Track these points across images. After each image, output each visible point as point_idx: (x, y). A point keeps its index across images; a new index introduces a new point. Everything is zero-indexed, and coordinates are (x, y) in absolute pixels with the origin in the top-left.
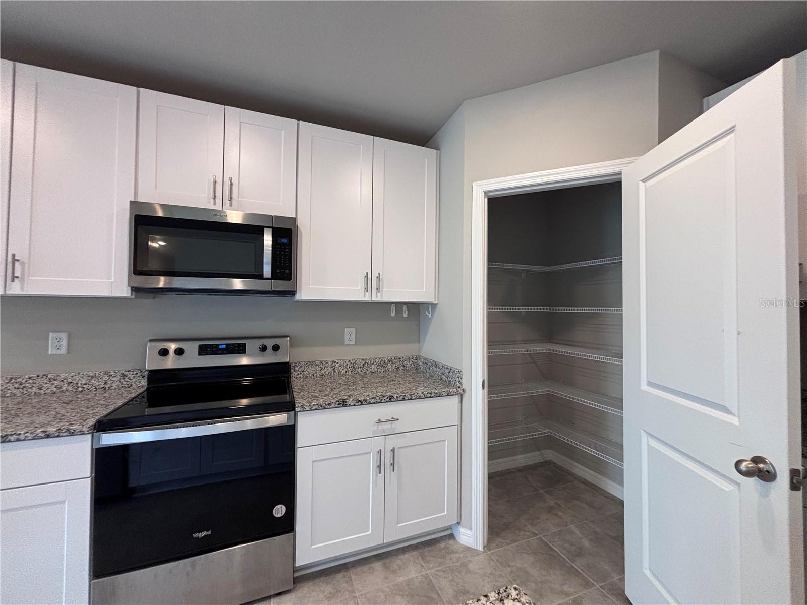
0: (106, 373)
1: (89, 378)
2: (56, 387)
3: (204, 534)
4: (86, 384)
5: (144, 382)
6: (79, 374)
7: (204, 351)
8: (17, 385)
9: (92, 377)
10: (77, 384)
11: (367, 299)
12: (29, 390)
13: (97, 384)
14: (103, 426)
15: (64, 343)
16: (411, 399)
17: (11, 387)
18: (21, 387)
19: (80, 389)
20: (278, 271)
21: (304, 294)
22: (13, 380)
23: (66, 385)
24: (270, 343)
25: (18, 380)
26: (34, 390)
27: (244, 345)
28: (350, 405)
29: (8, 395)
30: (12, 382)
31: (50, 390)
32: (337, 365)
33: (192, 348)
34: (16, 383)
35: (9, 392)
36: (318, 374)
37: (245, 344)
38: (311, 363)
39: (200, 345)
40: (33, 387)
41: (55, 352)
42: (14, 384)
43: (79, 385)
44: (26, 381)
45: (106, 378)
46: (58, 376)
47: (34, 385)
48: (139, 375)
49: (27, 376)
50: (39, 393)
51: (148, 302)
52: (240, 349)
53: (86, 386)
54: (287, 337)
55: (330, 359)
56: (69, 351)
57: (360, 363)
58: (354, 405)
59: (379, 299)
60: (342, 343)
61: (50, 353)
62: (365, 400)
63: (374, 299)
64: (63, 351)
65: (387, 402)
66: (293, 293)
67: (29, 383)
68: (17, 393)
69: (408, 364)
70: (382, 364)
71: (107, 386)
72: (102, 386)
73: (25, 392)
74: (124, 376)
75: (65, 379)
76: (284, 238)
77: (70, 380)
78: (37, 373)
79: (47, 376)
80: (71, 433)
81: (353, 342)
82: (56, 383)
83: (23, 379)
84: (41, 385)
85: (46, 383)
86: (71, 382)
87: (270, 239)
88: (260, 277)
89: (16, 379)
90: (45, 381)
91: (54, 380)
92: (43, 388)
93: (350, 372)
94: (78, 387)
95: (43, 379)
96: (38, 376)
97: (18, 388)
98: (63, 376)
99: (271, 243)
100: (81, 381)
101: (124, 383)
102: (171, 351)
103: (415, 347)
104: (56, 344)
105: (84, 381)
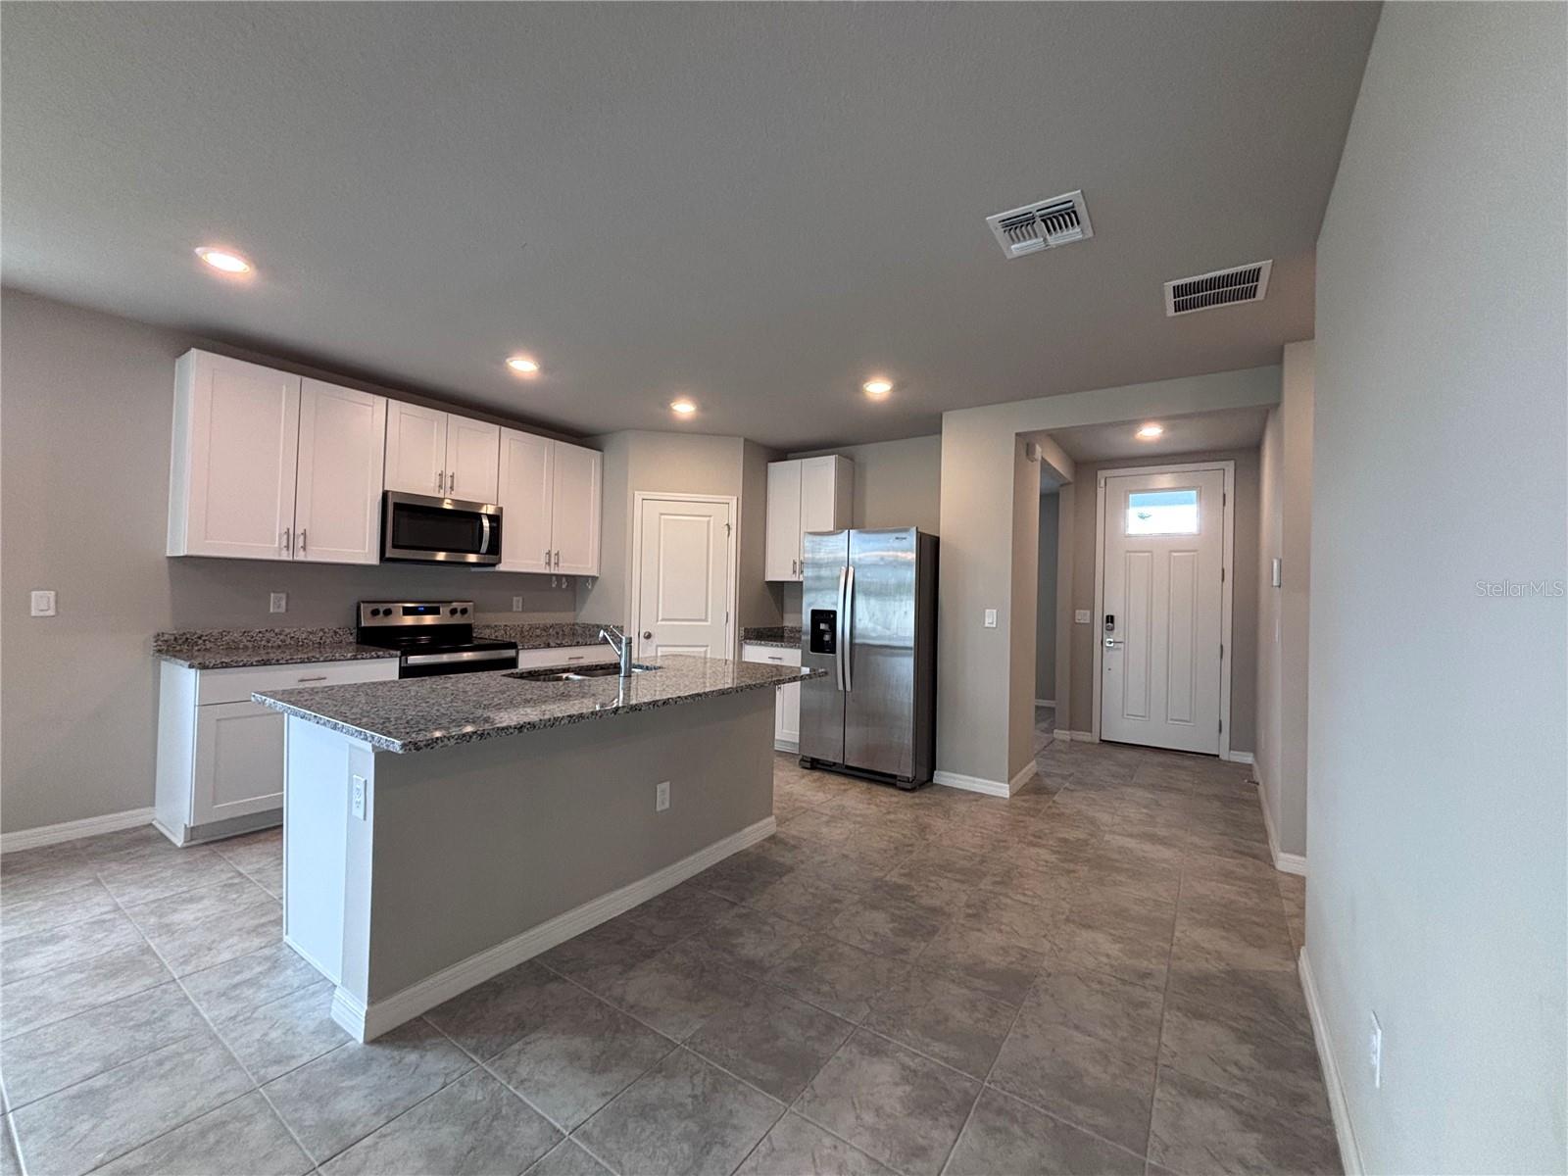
0: (322, 630)
1: (308, 634)
2: (282, 641)
4: (305, 639)
6: (301, 630)
7: (407, 611)
8: (249, 638)
9: (311, 633)
10: (300, 638)
11: (548, 571)
12: (259, 643)
13: (316, 639)
15: (283, 603)
17: (245, 641)
18: (253, 640)
20: (491, 548)
23: (289, 639)
25: (251, 634)
26: (263, 643)
27: (438, 607)
29: (242, 647)
30: (245, 635)
31: (276, 643)
32: (508, 629)
33: (398, 610)
34: (249, 636)
35: (243, 644)
38: (488, 627)
40: (263, 640)
41: (276, 610)
42: (247, 637)
44: (257, 635)
45: (321, 634)
46: (284, 631)
48: (348, 632)
49: (258, 631)
50: (267, 645)
52: (436, 611)
53: (306, 641)
55: (502, 624)
56: (287, 610)
57: (526, 628)
59: (556, 572)
60: (510, 609)
61: (271, 611)
63: (553, 571)
64: (283, 610)
66: (497, 565)
67: (260, 637)
68: (250, 645)
69: (567, 630)
70: (545, 629)
71: (323, 641)
72: (319, 641)
73: (256, 644)
74: (336, 633)
75: (289, 633)
77: (293, 635)
78: (266, 629)
79: (275, 631)
81: (520, 609)
82: (282, 637)
83: (254, 633)
84: (269, 638)
86: (295, 637)
87: (487, 522)
88: (478, 552)
89: (248, 633)
90: (273, 635)
91: (280, 635)
93: (519, 636)
94: (299, 642)
95: (271, 633)
96: (267, 631)
98: (287, 631)
99: (487, 525)
100: (302, 636)
102: (381, 611)
103: (571, 614)
104: (277, 603)
105: (304, 636)
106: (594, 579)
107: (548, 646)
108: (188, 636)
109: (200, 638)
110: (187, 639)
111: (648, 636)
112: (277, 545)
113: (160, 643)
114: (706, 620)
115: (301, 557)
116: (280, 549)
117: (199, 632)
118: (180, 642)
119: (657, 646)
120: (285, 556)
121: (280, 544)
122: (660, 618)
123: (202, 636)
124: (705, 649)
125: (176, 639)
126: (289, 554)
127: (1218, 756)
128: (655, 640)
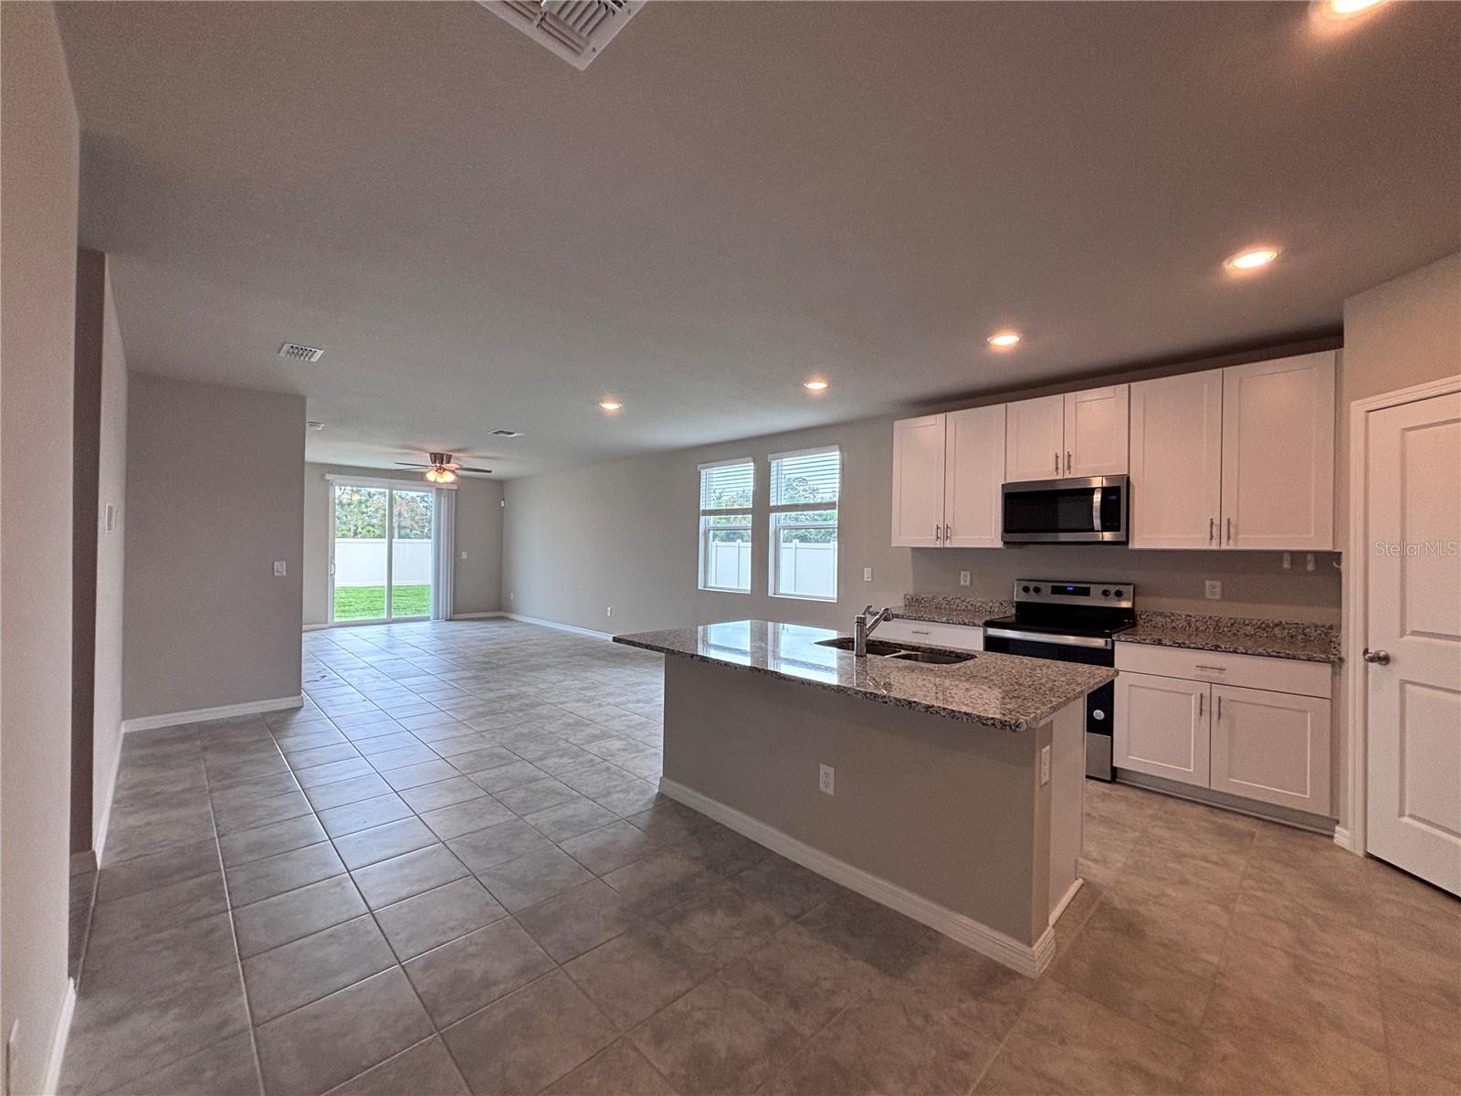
0: (992, 601)
1: (982, 603)
4: (980, 607)
5: (1014, 611)
6: (976, 599)
7: (1056, 590)
9: (984, 602)
10: (975, 605)
11: (1214, 546)
13: (986, 607)
14: (989, 624)
15: (968, 578)
16: (1245, 653)
17: (945, 604)
19: (977, 610)
20: (1108, 524)
21: (1137, 543)
23: (970, 606)
24: (1113, 589)
25: (947, 599)
27: (1089, 589)
28: (1166, 645)
32: (1194, 620)
33: (1046, 588)
36: (1169, 626)
38: (1161, 614)
39: (1052, 586)
41: (965, 584)
42: (945, 601)
43: (977, 607)
44: (951, 600)
47: (955, 603)
48: (1011, 604)
49: (951, 597)
51: (1015, 551)
52: (1086, 592)
54: (1130, 584)
55: (1184, 613)
56: (971, 583)
57: (1226, 622)
58: (1171, 646)
59: (1232, 547)
60: (1201, 597)
61: (962, 584)
62: (1184, 643)
63: (1224, 547)
64: (968, 583)
65: (1211, 650)
66: (1126, 543)
67: (952, 602)
69: (1314, 634)
70: (1264, 627)
71: (992, 610)
72: (989, 609)
74: (1001, 604)
75: (970, 601)
76: (1114, 495)
77: (972, 603)
78: (956, 596)
80: (975, 625)
81: (1218, 597)
82: (965, 603)
83: (949, 599)
84: (958, 604)
85: (960, 603)
86: (972, 605)
87: (1100, 496)
88: (1092, 530)
92: (959, 606)
93: (1212, 630)
95: (959, 600)
96: (956, 598)
98: (968, 600)
99: (1099, 499)
102: (1032, 589)
104: (965, 579)
105: (979, 604)
107: (1159, 643)
110: (917, 599)
115: (947, 544)
116: (936, 540)
117: (922, 595)
120: (939, 545)
121: (935, 536)
126: (941, 543)
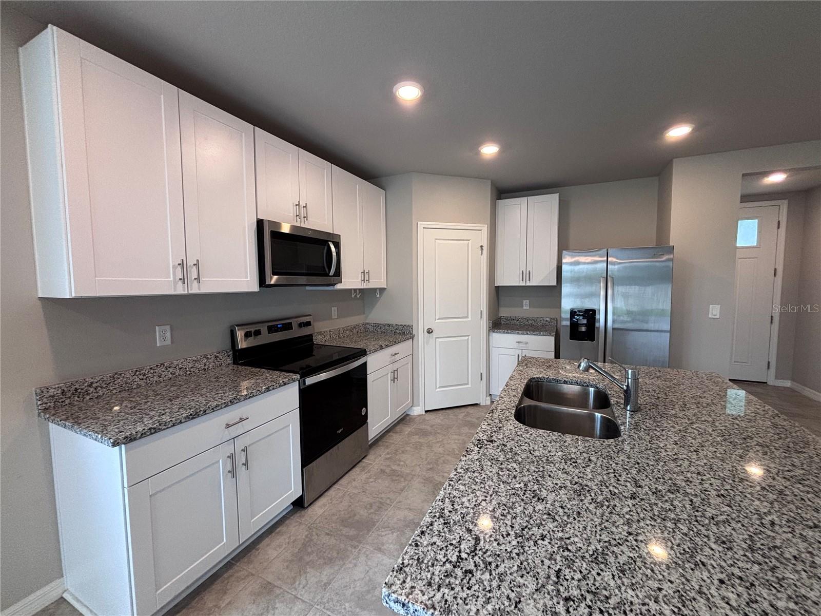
1: (194, 362)
2: (171, 374)
3: (341, 430)
4: (192, 368)
5: (230, 361)
6: (187, 360)
8: (141, 377)
9: (196, 361)
10: (186, 368)
12: (151, 379)
13: (200, 366)
18: (145, 377)
19: (188, 373)
22: (138, 373)
23: (178, 371)
24: (305, 321)
25: (142, 372)
26: (155, 379)
29: (135, 386)
30: (137, 374)
31: (167, 376)
33: (263, 329)
34: (140, 374)
35: (136, 383)
37: (291, 323)
38: (320, 334)
39: (268, 327)
40: (154, 376)
42: (139, 376)
43: (188, 369)
44: (148, 371)
45: (205, 360)
46: (172, 363)
47: (155, 374)
48: (226, 355)
49: (148, 367)
50: (159, 381)
52: (290, 327)
53: (192, 370)
54: (310, 315)
55: (328, 330)
56: (172, 343)
57: (341, 331)
59: (368, 286)
60: (330, 318)
64: (168, 342)
67: (151, 373)
68: (142, 383)
69: (362, 329)
70: (351, 330)
71: (206, 368)
72: (202, 368)
73: (149, 382)
74: (216, 357)
75: (178, 365)
77: (180, 366)
78: (156, 364)
79: (164, 365)
81: (336, 317)
82: (171, 370)
83: (146, 371)
84: (160, 373)
85: (164, 371)
86: (182, 368)
88: (327, 275)
89: (140, 372)
90: (163, 370)
91: (169, 368)
92: (162, 376)
94: (187, 371)
95: (161, 367)
96: (157, 366)
97: (142, 379)
98: (175, 363)
100: (189, 365)
101: (217, 363)
102: (253, 333)
103: (362, 317)
104: (162, 336)
106: (382, 290)
107: (382, 348)
108: (77, 386)
109: (90, 385)
110: (76, 390)
111: (430, 331)
112: (172, 279)
113: (45, 400)
114: (467, 317)
115: (195, 289)
116: (175, 283)
117: (89, 380)
118: (69, 394)
119: (436, 338)
120: (180, 290)
121: (174, 278)
122: (437, 318)
123: (92, 383)
124: (467, 337)
125: (63, 392)
126: (184, 287)
127: (766, 383)
128: (434, 334)
